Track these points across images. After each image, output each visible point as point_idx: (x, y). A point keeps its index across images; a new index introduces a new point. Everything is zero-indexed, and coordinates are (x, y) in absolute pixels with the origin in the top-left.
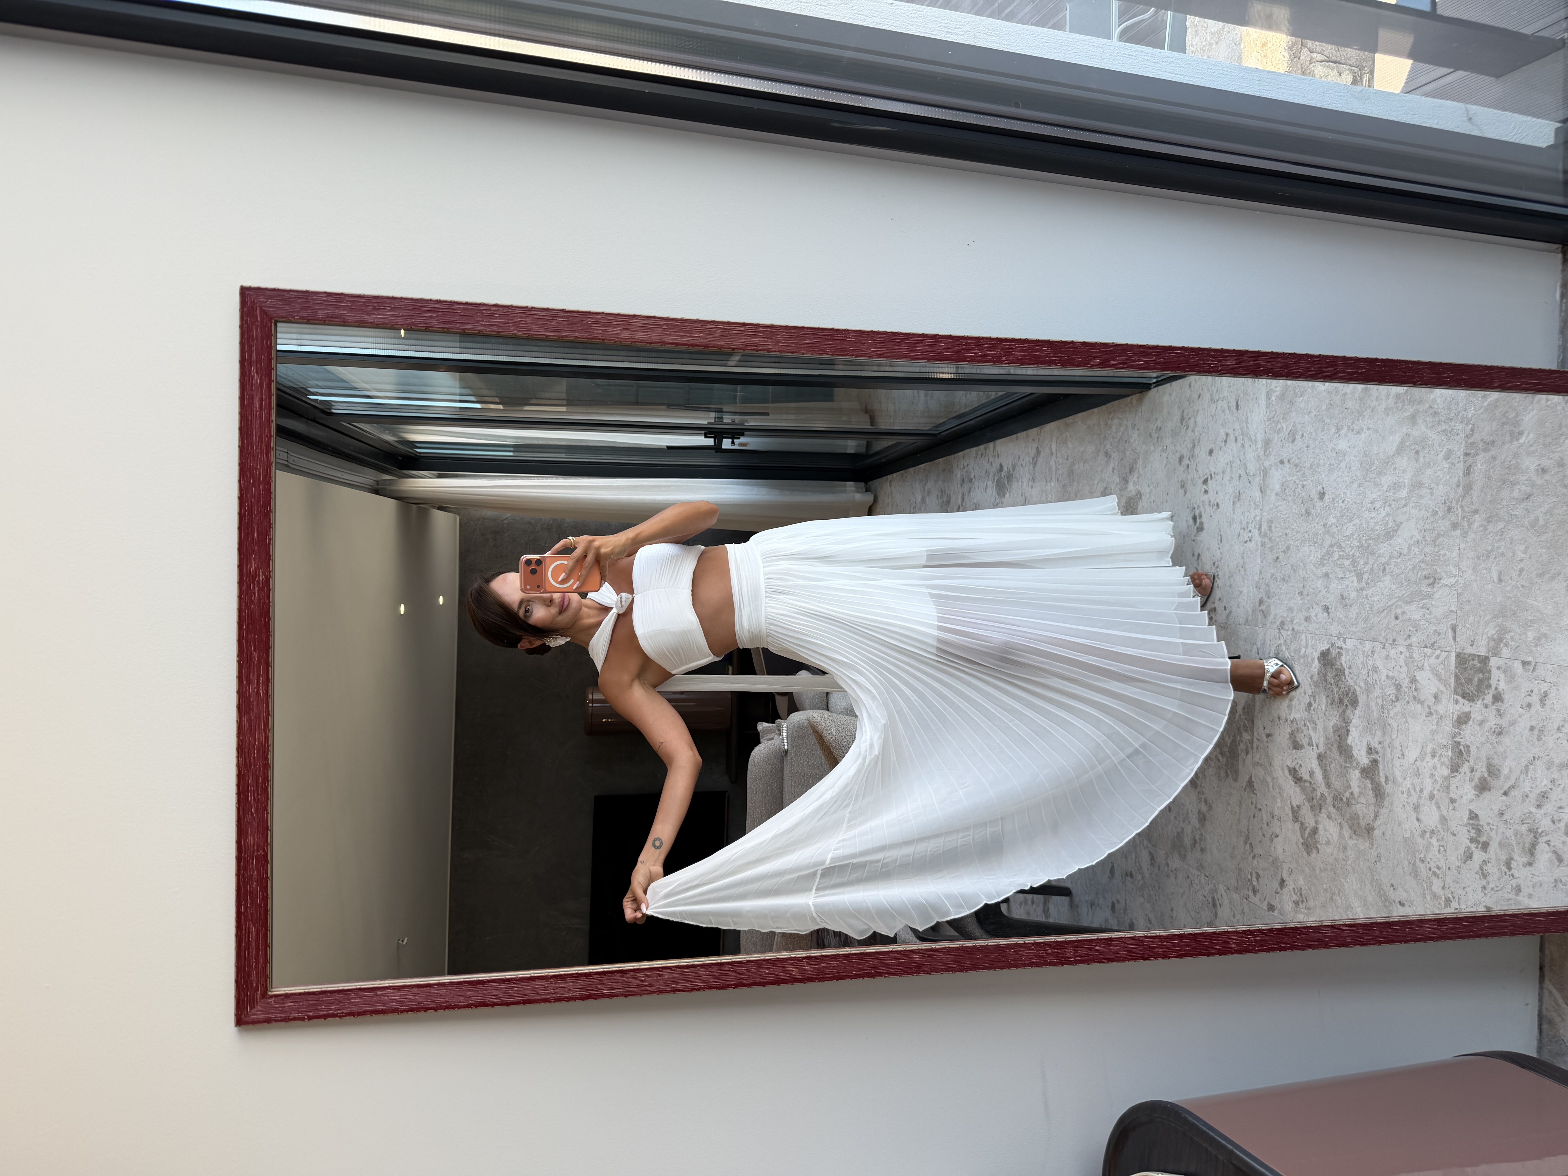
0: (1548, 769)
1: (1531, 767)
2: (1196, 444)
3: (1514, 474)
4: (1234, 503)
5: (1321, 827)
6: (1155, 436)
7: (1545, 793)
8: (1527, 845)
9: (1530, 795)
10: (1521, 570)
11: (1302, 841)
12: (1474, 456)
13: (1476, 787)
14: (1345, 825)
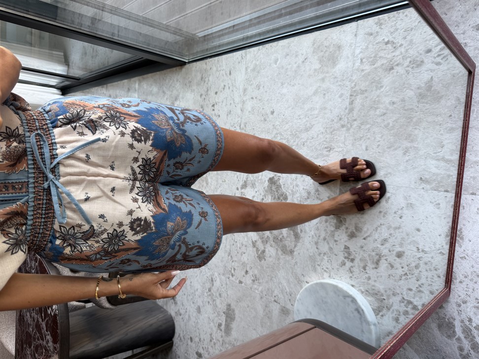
0: (388, 229)
1: (379, 228)
2: (209, 89)
3: (377, 104)
4: (227, 115)
5: (267, 250)
6: (188, 85)
7: (386, 239)
8: (375, 260)
9: (378, 240)
10: (379, 145)
11: (257, 255)
12: (356, 96)
13: (349, 236)
14: (279, 249)
